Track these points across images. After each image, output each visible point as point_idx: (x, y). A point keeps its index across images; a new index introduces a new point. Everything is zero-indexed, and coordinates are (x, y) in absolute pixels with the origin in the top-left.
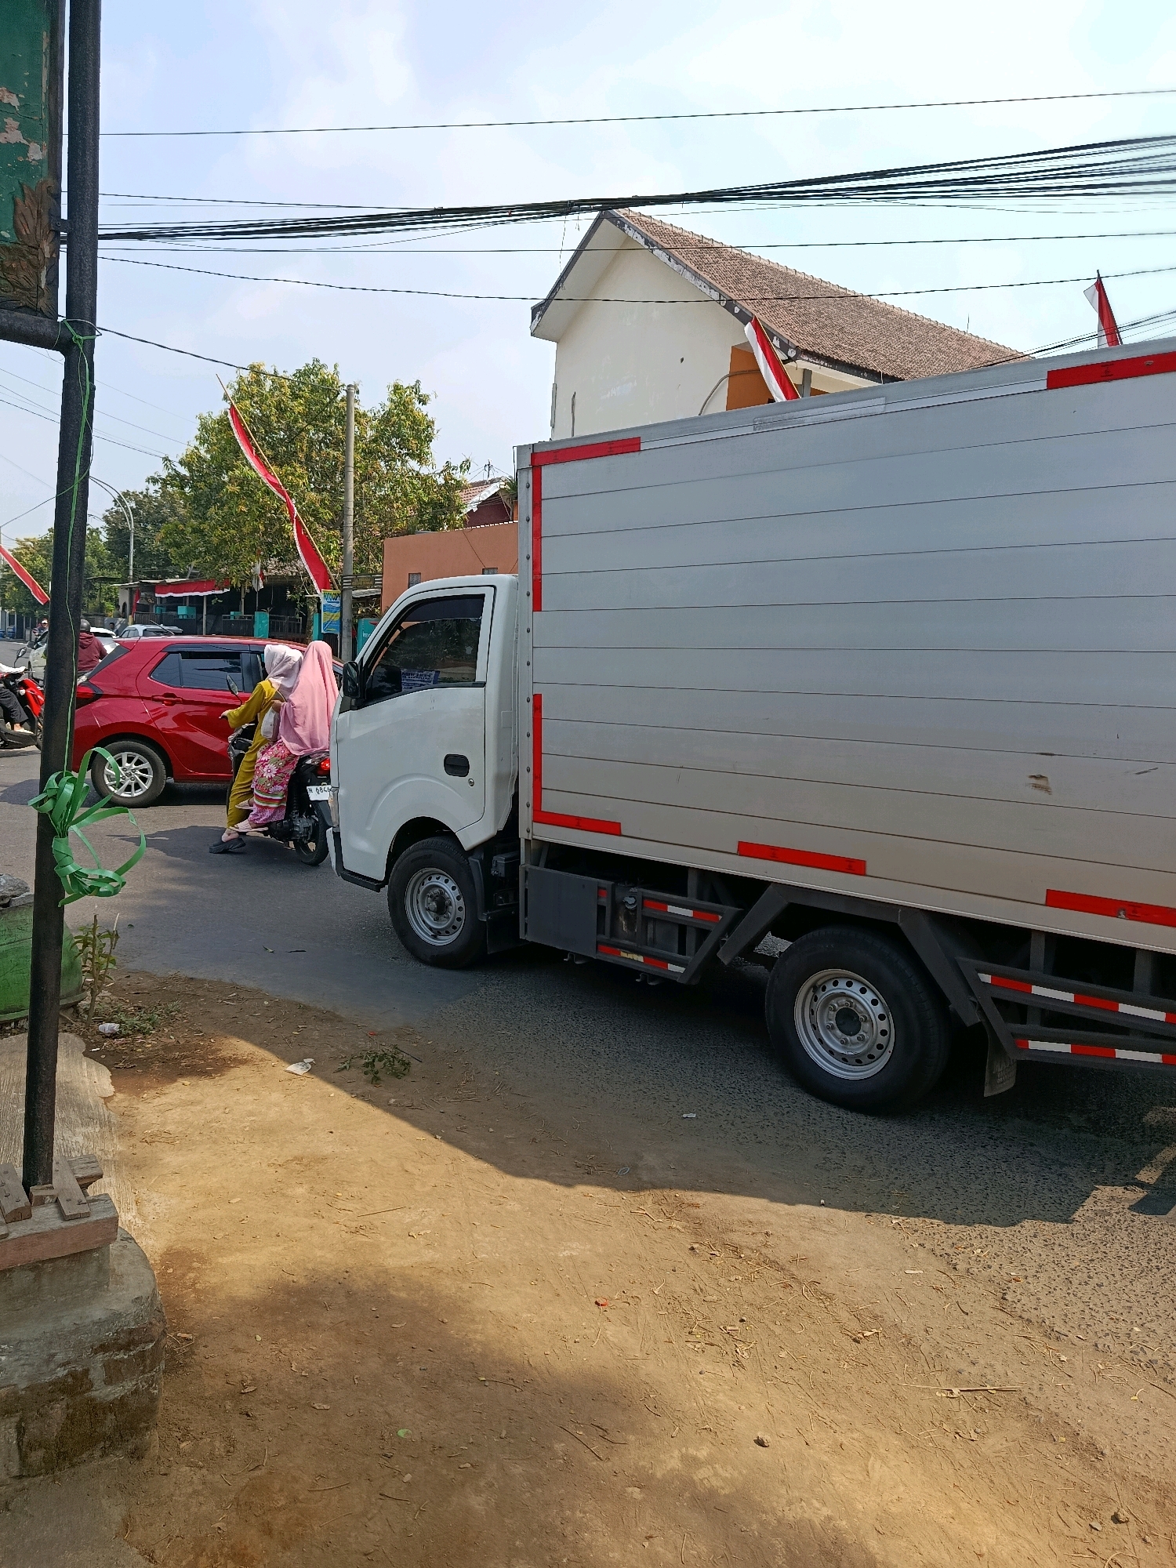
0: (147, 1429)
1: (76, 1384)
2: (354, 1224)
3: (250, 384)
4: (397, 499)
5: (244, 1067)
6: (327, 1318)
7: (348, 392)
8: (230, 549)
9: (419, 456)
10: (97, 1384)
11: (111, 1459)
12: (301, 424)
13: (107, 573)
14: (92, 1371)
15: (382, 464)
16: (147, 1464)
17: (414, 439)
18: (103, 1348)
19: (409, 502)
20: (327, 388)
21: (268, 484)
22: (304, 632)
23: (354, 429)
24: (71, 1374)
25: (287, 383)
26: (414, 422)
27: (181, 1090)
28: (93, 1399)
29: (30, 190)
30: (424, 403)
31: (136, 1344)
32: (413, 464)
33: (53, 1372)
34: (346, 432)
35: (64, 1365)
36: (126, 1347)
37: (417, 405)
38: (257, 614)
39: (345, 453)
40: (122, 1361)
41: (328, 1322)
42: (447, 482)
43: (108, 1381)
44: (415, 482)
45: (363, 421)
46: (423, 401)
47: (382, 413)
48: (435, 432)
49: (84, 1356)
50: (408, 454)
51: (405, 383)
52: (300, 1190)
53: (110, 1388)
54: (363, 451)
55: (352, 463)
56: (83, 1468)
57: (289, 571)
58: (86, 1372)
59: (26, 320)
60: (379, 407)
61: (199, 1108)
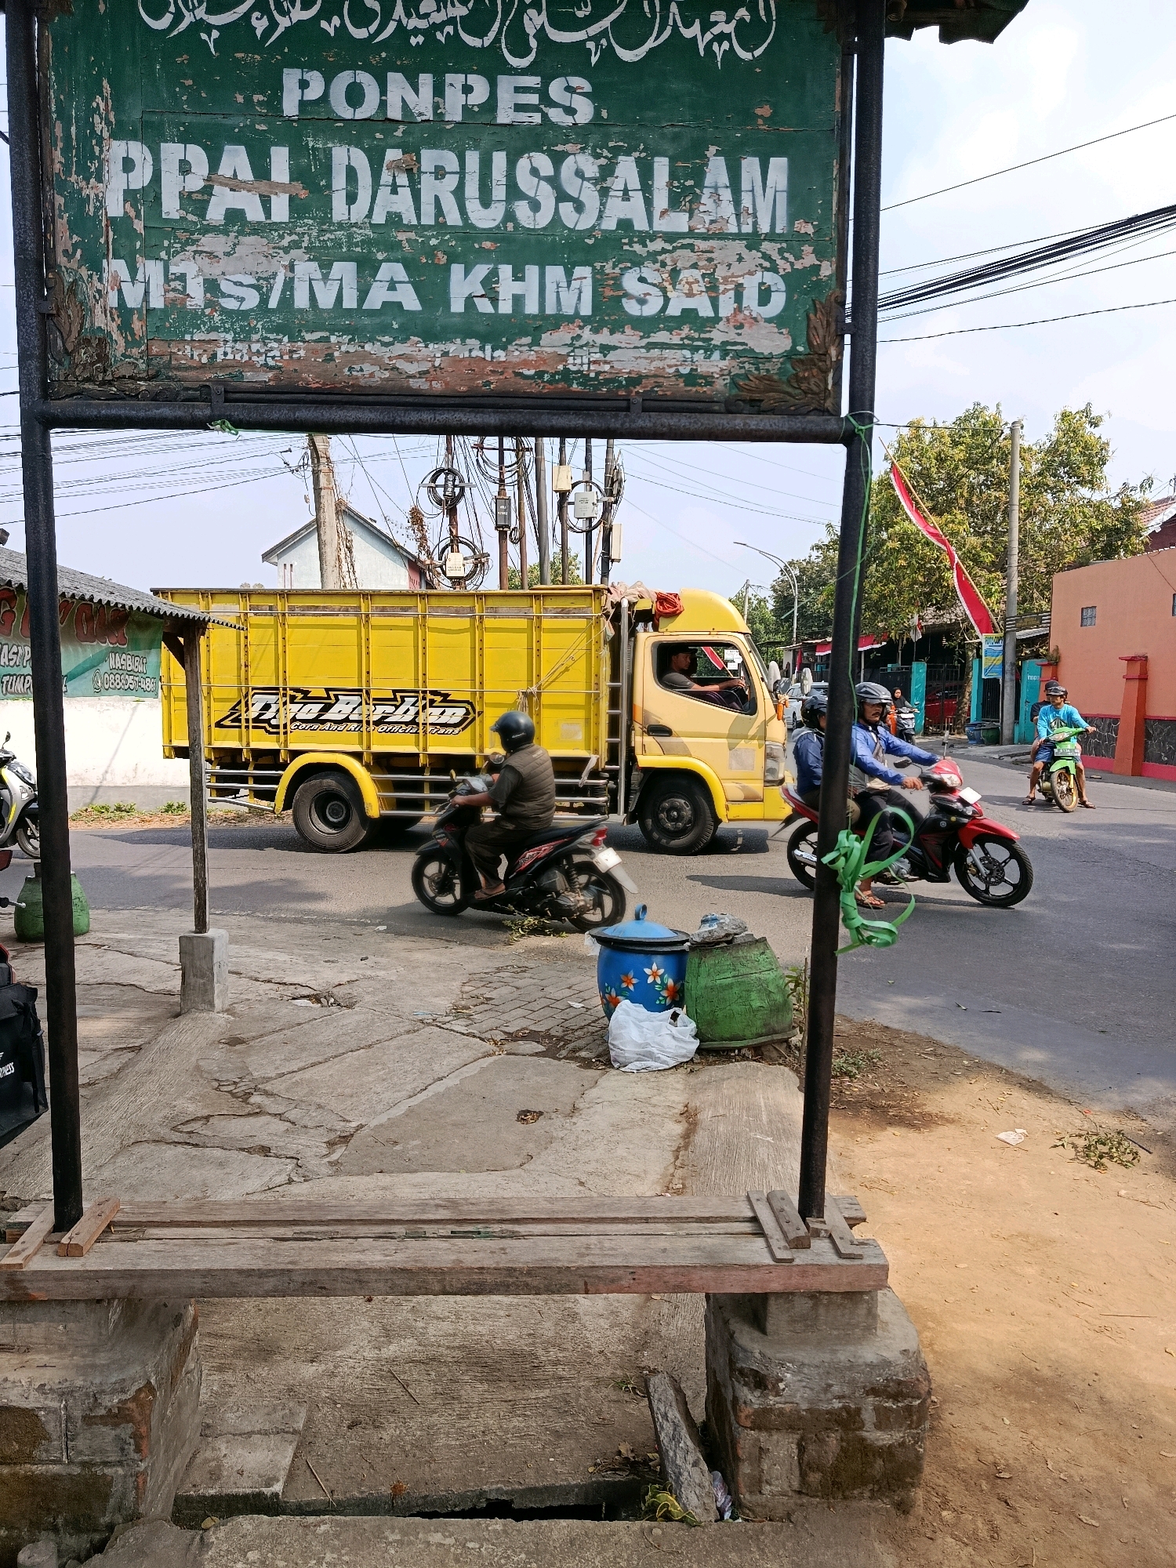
0: (913, 1485)
1: (848, 1419)
2: (1098, 1323)
3: (910, 440)
4: (1065, 531)
5: (952, 1126)
6: (1081, 1421)
7: (1012, 430)
8: (890, 603)
9: (1091, 482)
10: (869, 1425)
11: (879, 1504)
12: (962, 470)
13: (772, 638)
14: (863, 1412)
15: (1049, 496)
16: (912, 1522)
17: (1086, 464)
18: (874, 1391)
19: (1081, 532)
20: (989, 430)
21: (928, 536)
22: (962, 678)
23: (1019, 466)
24: (846, 1408)
25: (947, 432)
26: (1086, 447)
27: (892, 1138)
28: (864, 1439)
29: (821, 303)
30: (1096, 425)
31: (905, 1396)
32: (1084, 492)
33: (829, 1401)
34: (1010, 470)
35: (840, 1398)
36: (896, 1397)
37: (1089, 429)
38: (915, 665)
39: (1009, 493)
40: (890, 1409)
41: (1082, 1425)
42: (1123, 504)
43: (879, 1426)
44: (1086, 510)
45: (1027, 456)
46: (1095, 424)
47: (1048, 444)
48: (1110, 454)
49: (857, 1395)
50: (1078, 483)
51: (1074, 407)
52: (1030, 1271)
53: (879, 1434)
54: (1028, 486)
55: (1016, 501)
56: (854, 1504)
57: (947, 618)
58: (858, 1411)
59: (814, 422)
60: (1045, 439)
61: (912, 1161)
